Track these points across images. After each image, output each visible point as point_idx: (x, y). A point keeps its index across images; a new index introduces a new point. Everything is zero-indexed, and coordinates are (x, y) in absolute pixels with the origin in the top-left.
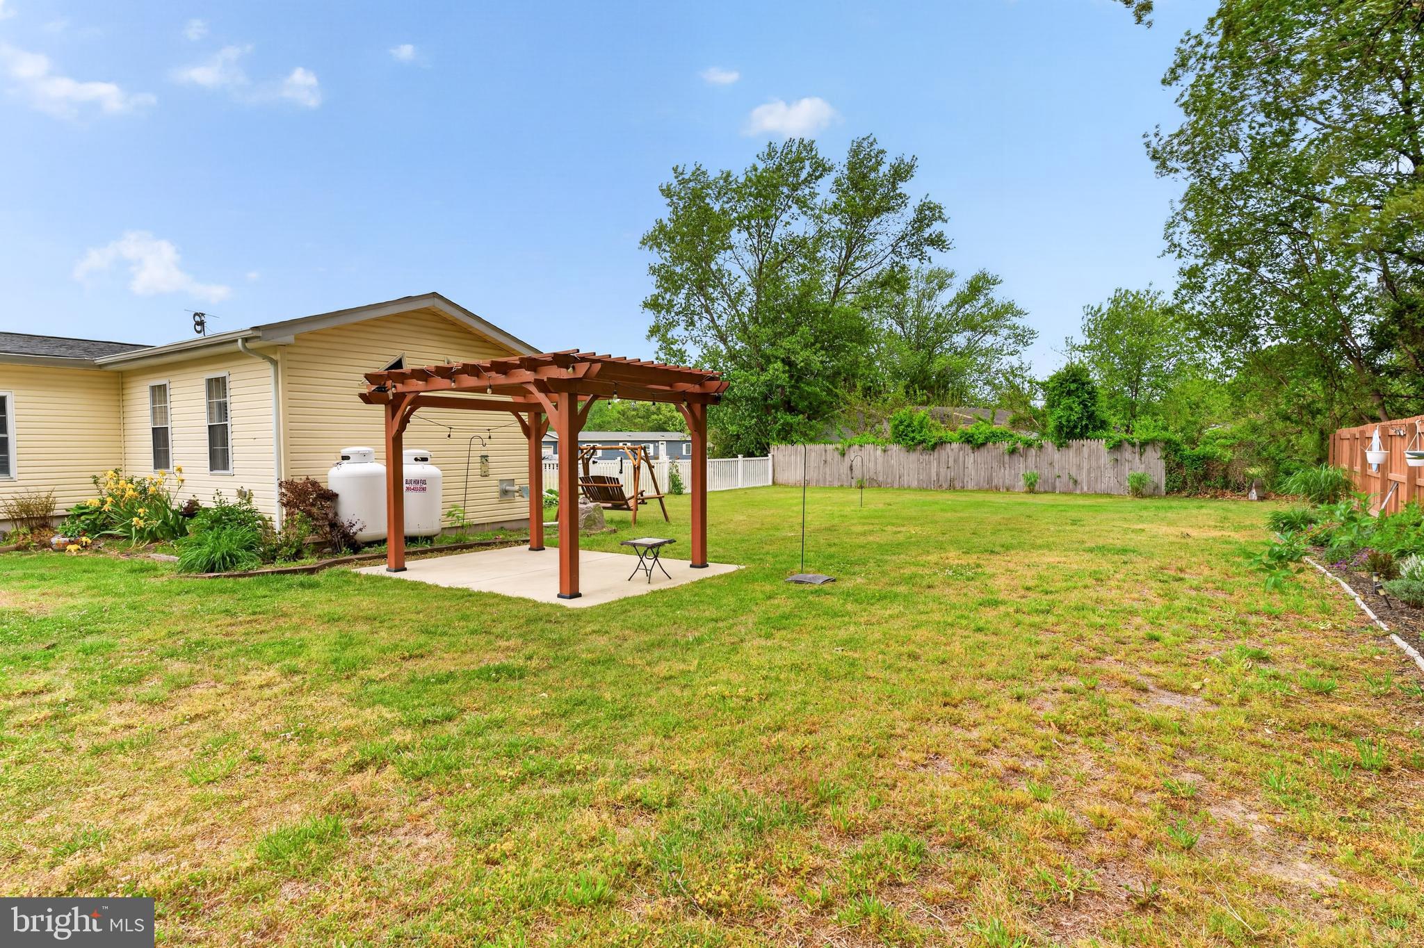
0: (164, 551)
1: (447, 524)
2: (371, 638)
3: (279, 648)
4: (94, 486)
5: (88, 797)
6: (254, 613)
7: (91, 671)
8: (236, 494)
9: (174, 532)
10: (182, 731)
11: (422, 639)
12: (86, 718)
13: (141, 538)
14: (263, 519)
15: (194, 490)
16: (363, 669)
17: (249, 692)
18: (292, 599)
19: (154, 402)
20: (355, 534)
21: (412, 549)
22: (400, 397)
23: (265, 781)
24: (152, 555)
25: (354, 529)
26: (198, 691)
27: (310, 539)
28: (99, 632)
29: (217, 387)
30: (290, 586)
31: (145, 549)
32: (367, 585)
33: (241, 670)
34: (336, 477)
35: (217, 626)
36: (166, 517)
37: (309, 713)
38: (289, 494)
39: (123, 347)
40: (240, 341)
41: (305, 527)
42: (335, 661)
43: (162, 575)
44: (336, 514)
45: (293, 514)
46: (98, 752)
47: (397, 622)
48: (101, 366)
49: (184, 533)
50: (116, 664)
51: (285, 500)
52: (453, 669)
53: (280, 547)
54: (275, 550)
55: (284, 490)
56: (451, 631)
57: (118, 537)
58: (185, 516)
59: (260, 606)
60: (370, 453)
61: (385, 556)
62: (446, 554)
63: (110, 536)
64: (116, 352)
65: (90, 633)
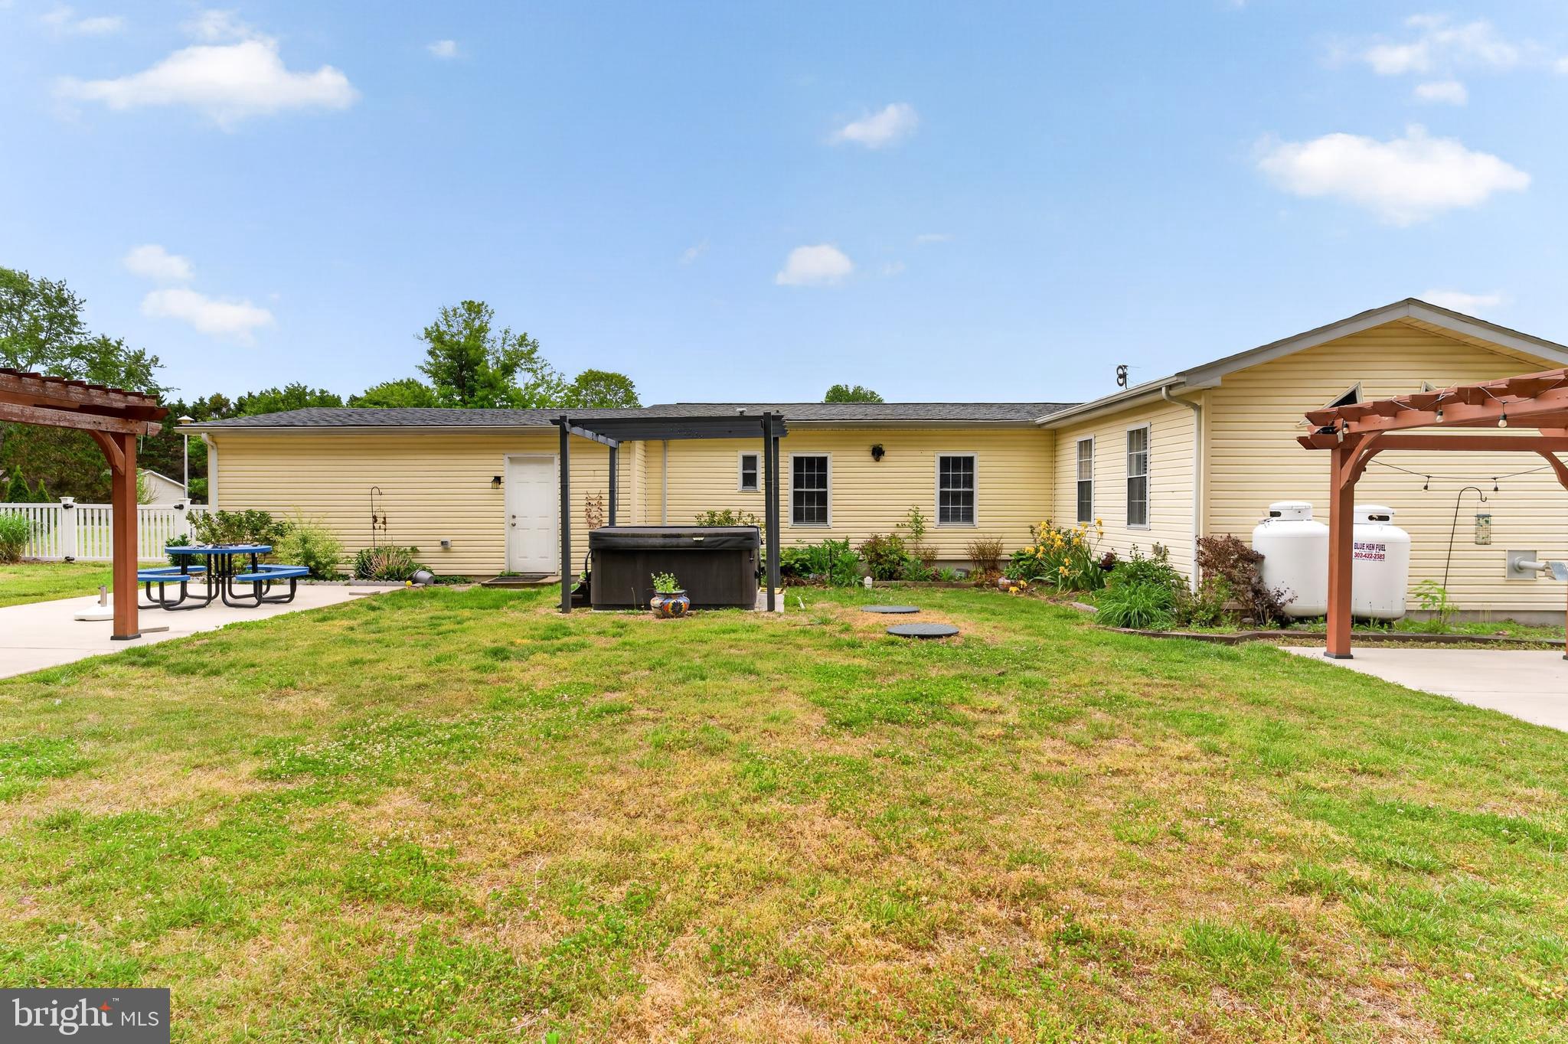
0: (1083, 601)
1: (1417, 606)
2: (1306, 734)
3: (1199, 722)
4: (1030, 535)
5: (1032, 818)
6: (1170, 678)
7: (1030, 703)
8: (1151, 548)
9: (1093, 583)
10: (1106, 781)
11: (1383, 752)
12: (1028, 745)
13: (1066, 585)
14: (1179, 578)
15: (1113, 543)
16: (1299, 770)
17: (1167, 761)
18: (1209, 668)
19: (1081, 456)
20: (1283, 604)
21: (1361, 633)
22: (1353, 439)
23: (1188, 863)
24: (1075, 604)
25: (1282, 600)
26: (1119, 746)
27: (1230, 604)
28: (1036, 669)
29: (1138, 438)
30: (1207, 655)
31: (1069, 597)
32: (1299, 668)
33: (1158, 735)
34: (1262, 537)
35: (1135, 684)
36: (1086, 567)
37: (1233, 802)
38: (1207, 553)
39: (1057, 406)
40: (1164, 389)
41: (1224, 591)
42: (1263, 751)
43: (1083, 624)
44: (1261, 580)
45: (1211, 575)
46: (1038, 778)
47: (1343, 722)
48: (1040, 426)
49: (1101, 585)
50: (1049, 702)
51: (1202, 559)
52: (1431, 804)
53: (1196, 610)
54: (1190, 613)
55: (1201, 548)
56: (1426, 752)
57: (1046, 583)
58: (1102, 568)
59: (1175, 671)
60: (1307, 509)
61: (1323, 637)
62: (1412, 646)
63: (1040, 581)
64: (1052, 412)
65: (1028, 668)
